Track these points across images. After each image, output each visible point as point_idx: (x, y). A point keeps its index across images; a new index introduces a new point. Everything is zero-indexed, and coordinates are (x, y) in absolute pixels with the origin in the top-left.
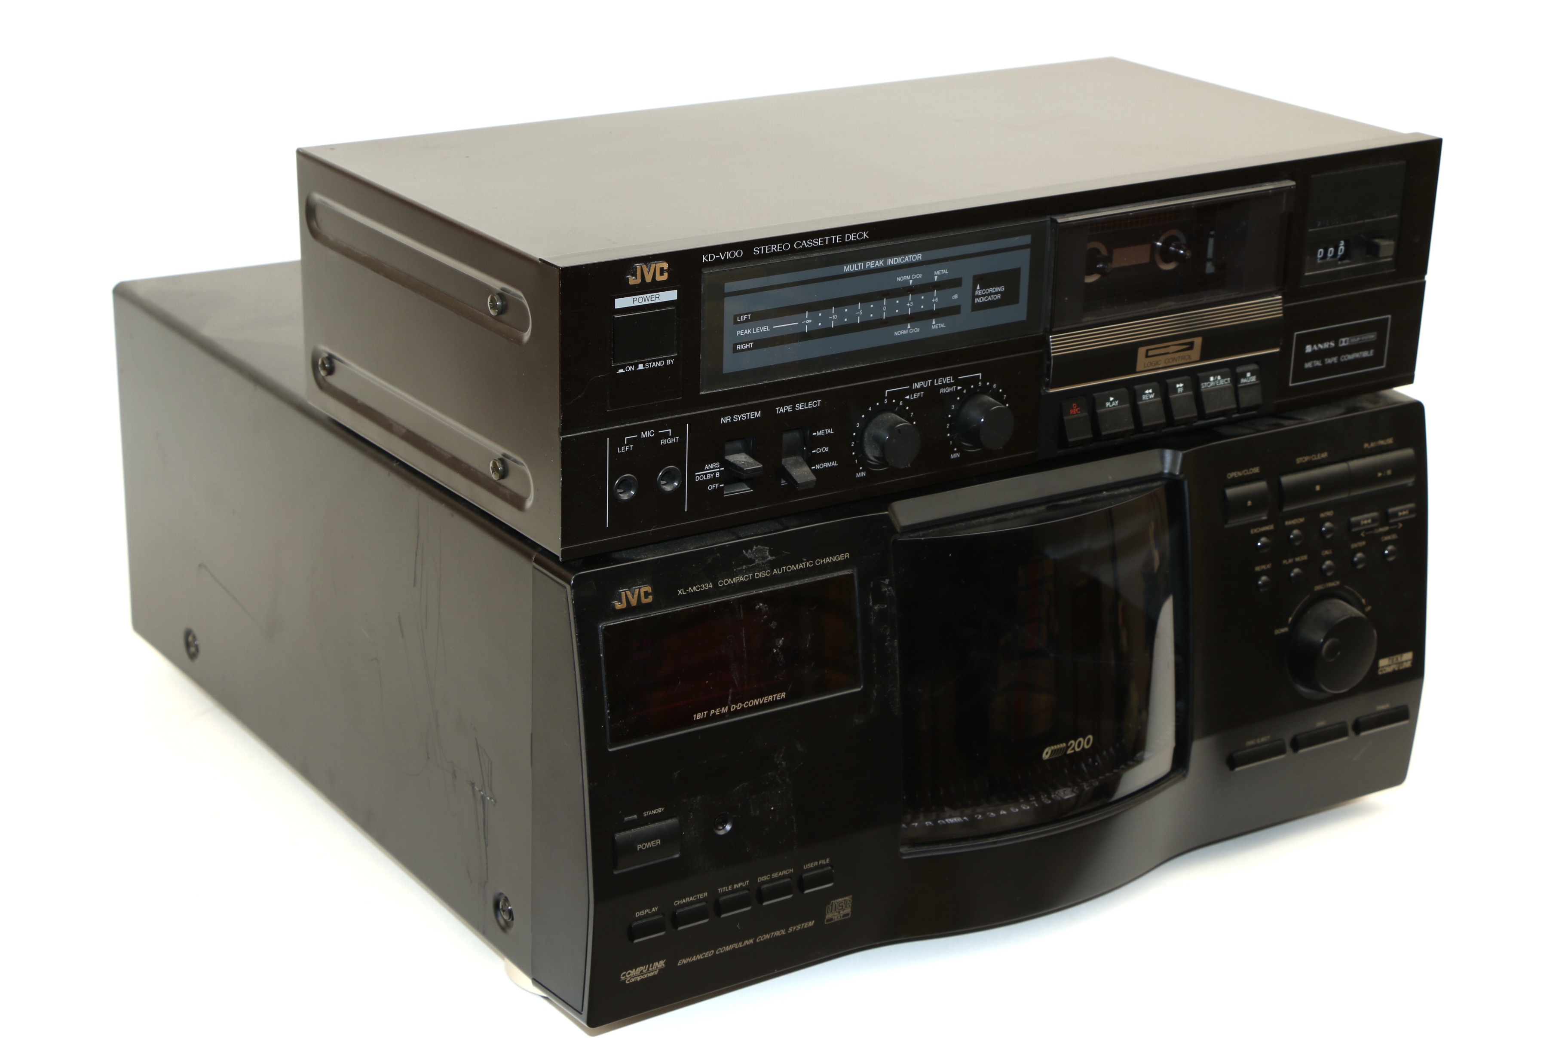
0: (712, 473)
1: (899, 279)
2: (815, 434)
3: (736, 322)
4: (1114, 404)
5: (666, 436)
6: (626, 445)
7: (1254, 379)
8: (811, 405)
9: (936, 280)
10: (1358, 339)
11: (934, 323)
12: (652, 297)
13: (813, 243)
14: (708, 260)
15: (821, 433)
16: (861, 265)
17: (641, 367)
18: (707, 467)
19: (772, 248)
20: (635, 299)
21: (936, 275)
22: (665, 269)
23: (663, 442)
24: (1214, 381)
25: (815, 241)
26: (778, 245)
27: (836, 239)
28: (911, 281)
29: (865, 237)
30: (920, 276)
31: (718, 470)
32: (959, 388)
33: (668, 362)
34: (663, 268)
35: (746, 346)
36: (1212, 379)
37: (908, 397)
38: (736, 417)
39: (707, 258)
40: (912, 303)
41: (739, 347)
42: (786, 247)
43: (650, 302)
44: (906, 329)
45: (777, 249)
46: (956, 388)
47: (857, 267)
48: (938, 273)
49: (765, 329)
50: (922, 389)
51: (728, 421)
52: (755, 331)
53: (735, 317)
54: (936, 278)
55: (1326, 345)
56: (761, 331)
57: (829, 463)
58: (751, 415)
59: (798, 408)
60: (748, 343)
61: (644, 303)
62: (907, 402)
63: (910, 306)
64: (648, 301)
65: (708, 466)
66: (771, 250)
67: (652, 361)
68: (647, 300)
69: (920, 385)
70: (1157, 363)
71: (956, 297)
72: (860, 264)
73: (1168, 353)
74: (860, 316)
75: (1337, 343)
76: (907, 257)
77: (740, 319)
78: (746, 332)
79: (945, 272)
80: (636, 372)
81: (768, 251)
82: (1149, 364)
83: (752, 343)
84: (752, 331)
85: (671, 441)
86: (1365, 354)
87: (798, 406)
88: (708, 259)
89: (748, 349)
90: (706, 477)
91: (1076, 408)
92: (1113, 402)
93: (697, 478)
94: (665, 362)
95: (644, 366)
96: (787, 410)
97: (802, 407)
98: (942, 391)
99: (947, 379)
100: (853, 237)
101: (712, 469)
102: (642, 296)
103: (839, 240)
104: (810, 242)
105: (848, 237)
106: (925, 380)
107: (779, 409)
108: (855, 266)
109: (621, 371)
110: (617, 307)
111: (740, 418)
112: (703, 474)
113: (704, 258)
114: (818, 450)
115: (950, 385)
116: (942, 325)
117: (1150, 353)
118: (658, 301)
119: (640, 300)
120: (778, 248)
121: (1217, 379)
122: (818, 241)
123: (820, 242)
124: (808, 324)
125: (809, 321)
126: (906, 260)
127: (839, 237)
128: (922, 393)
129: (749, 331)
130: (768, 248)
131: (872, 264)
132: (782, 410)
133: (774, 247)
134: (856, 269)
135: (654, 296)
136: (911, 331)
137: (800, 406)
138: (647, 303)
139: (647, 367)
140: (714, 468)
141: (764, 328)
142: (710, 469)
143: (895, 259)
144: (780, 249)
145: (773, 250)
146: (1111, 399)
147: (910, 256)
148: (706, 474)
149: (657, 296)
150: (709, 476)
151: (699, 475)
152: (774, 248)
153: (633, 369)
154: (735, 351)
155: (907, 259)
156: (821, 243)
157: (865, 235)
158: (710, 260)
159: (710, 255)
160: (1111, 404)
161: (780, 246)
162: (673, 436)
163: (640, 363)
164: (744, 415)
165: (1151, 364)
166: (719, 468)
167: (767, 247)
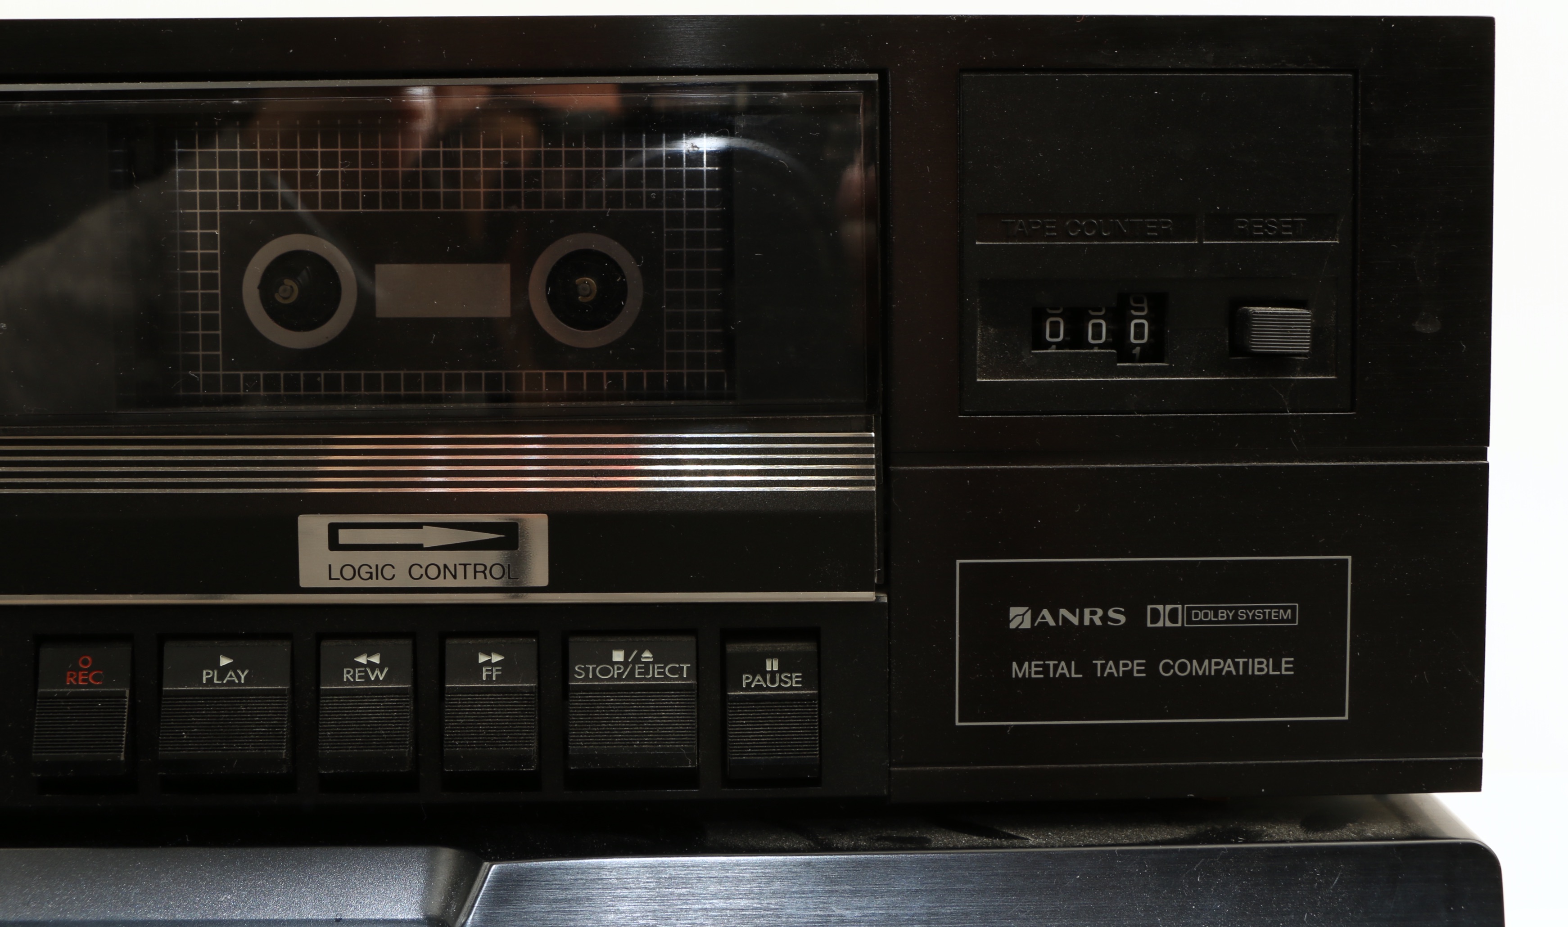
4: (230, 676)
7: (794, 680)
10: (1223, 615)
24: (625, 663)
36: (618, 656)
55: (1092, 617)
70: (379, 571)
73: (419, 547)
75: (1135, 615)
82: (348, 572)
86: (1260, 666)
91: (90, 670)
92: (231, 673)
117: (345, 536)
121: (638, 659)
146: (224, 661)
160: (221, 677)
165: (356, 572)
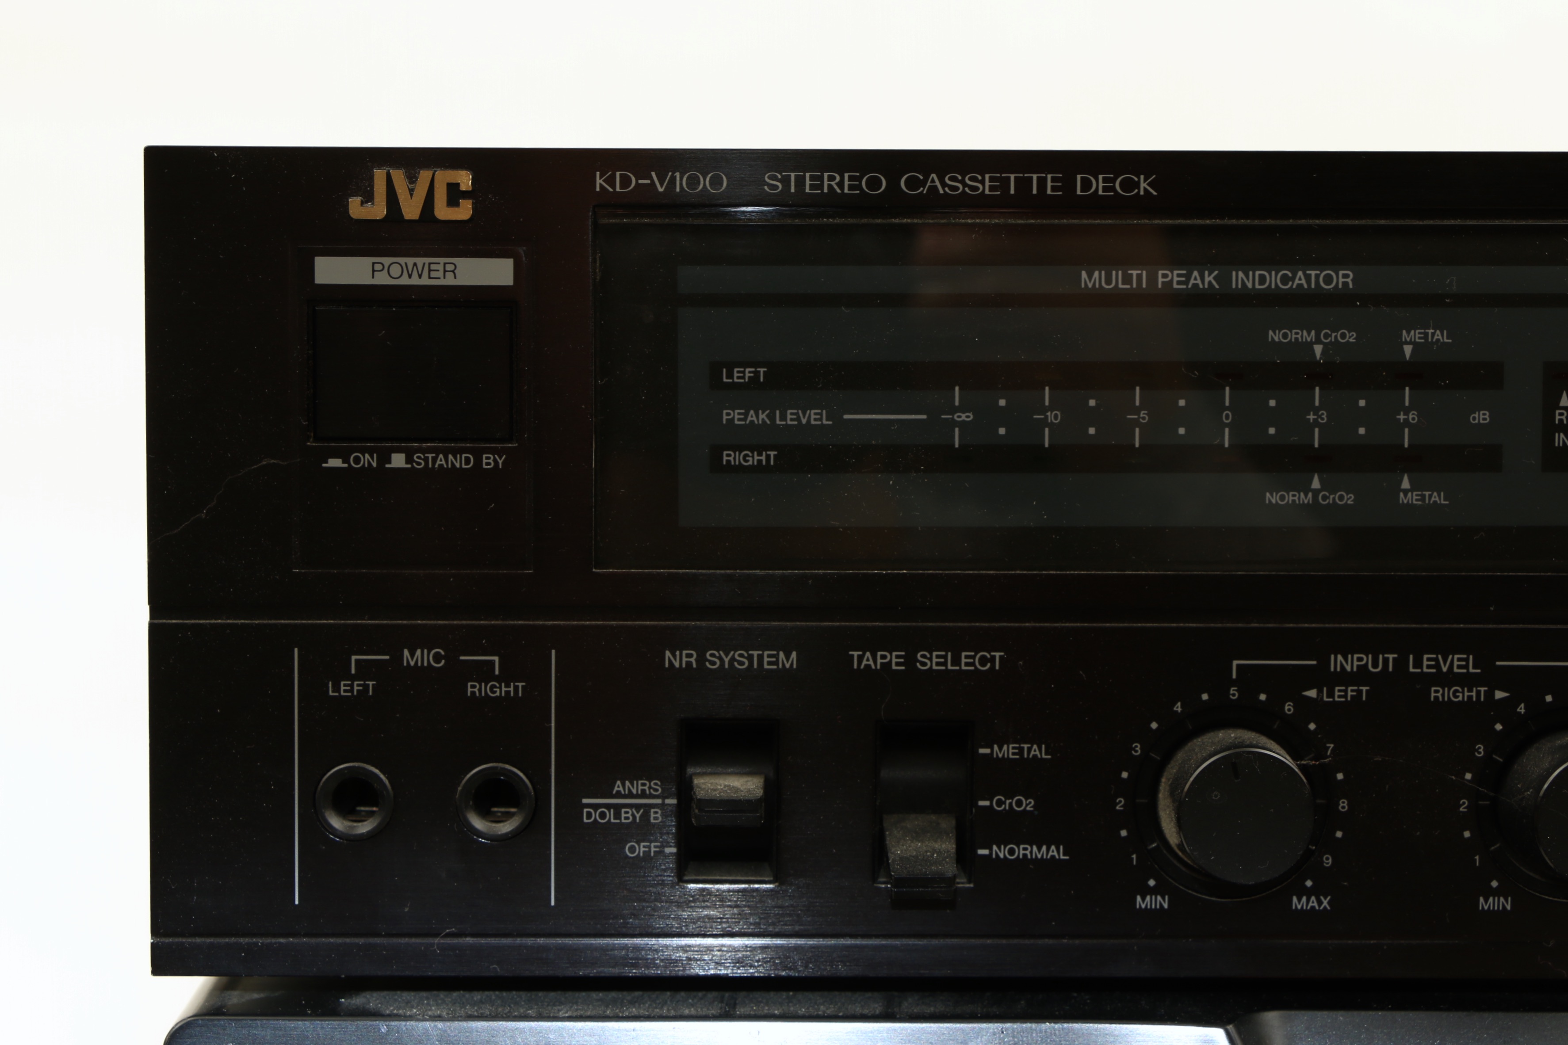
0: (638, 807)
1: (1276, 336)
2: (987, 751)
3: (716, 383)
5: (484, 673)
6: (353, 678)
8: (968, 661)
9: (1408, 355)
11: (1406, 484)
12: (433, 267)
13: (965, 185)
14: (614, 187)
15: (1008, 751)
16: (1139, 277)
17: (398, 461)
18: (618, 787)
19: (826, 183)
20: (378, 267)
21: (1407, 343)
22: (463, 188)
23: (473, 688)
25: (973, 179)
26: (846, 175)
27: (1042, 182)
28: (1318, 349)
29: (1145, 189)
30: (1351, 337)
31: (659, 801)
32: (1499, 695)
33: (488, 461)
34: (458, 185)
35: (753, 459)
37: (1312, 693)
38: (712, 655)
39: (611, 181)
40: (1324, 414)
41: (729, 457)
42: (874, 183)
43: (425, 281)
44: (1306, 488)
45: (841, 184)
46: (1490, 694)
47: (1127, 279)
48: (1416, 335)
49: (814, 417)
50: (1361, 676)
51: (689, 664)
52: (783, 417)
53: (715, 370)
54: (1408, 350)
56: (804, 421)
57: (1039, 850)
58: (766, 659)
59: (924, 664)
60: (760, 449)
61: (405, 281)
62: (1308, 708)
63: (1316, 423)
64: (420, 276)
65: (624, 785)
66: (821, 187)
67: (437, 451)
68: (415, 274)
69: (1356, 663)
71: (1482, 417)
72: (1135, 273)
74: (1142, 427)
76: (1300, 273)
77: (730, 375)
78: (752, 416)
79: (1440, 336)
80: (383, 473)
81: (812, 187)
83: (772, 453)
84: (772, 417)
85: (501, 691)
87: (923, 656)
88: (612, 184)
89: (758, 468)
90: (617, 816)
93: (589, 815)
94: (478, 461)
95: (409, 460)
96: (887, 666)
97: (938, 664)
98: (1436, 693)
99: (1456, 659)
100: (1101, 185)
101: (637, 796)
102: (402, 260)
103: (1054, 189)
104: (953, 179)
105: (1086, 185)
106: (1376, 653)
107: (860, 658)
108: (1117, 276)
109: (335, 463)
110: (321, 278)
111: (727, 660)
112: (608, 806)
113: (599, 181)
114: (999, 803)
115: (1467, 681)
116: (1437, 498)
118: (450, 281)
119: (395, 270)
120: (846, 183)
122: (983, 182)
123: (987, 184)
124: (962, 425)
125: (964, 417)
126: (1297, 281)
127: (1054, 180)
128: (1364, 689)
129: (762, 416)
130: (812, 178)
131: (1176, 279)
132: (868, 660)
133: (832, 178)
134: (1121, 286)
135: (440, 267)
136: (1325, 498)
137: (931, 659)
138: (415, 281)
139: (419, 464)
140: (643, 795)
141: (813, 414)
142: (630, 795)
143: (1258, 273)
144: (851, 187)
145: (830, 186)
147: (1313, 273)
148: (617, 808)
149: (449, 267)
150: (626, 817)
151: (596, 807)
152: (833, 183)
153: (374, 464)
154: (716, 466)
155: (1300, 279)
156: (991, 188)
157: (1143, 185)
158: (618, 189)
159: (618, 174)
161: (851, 178)
162: (506, 678)
163: (398, 450)
164: (741, 655)
166: (663, 797)
167: (808, 175)
